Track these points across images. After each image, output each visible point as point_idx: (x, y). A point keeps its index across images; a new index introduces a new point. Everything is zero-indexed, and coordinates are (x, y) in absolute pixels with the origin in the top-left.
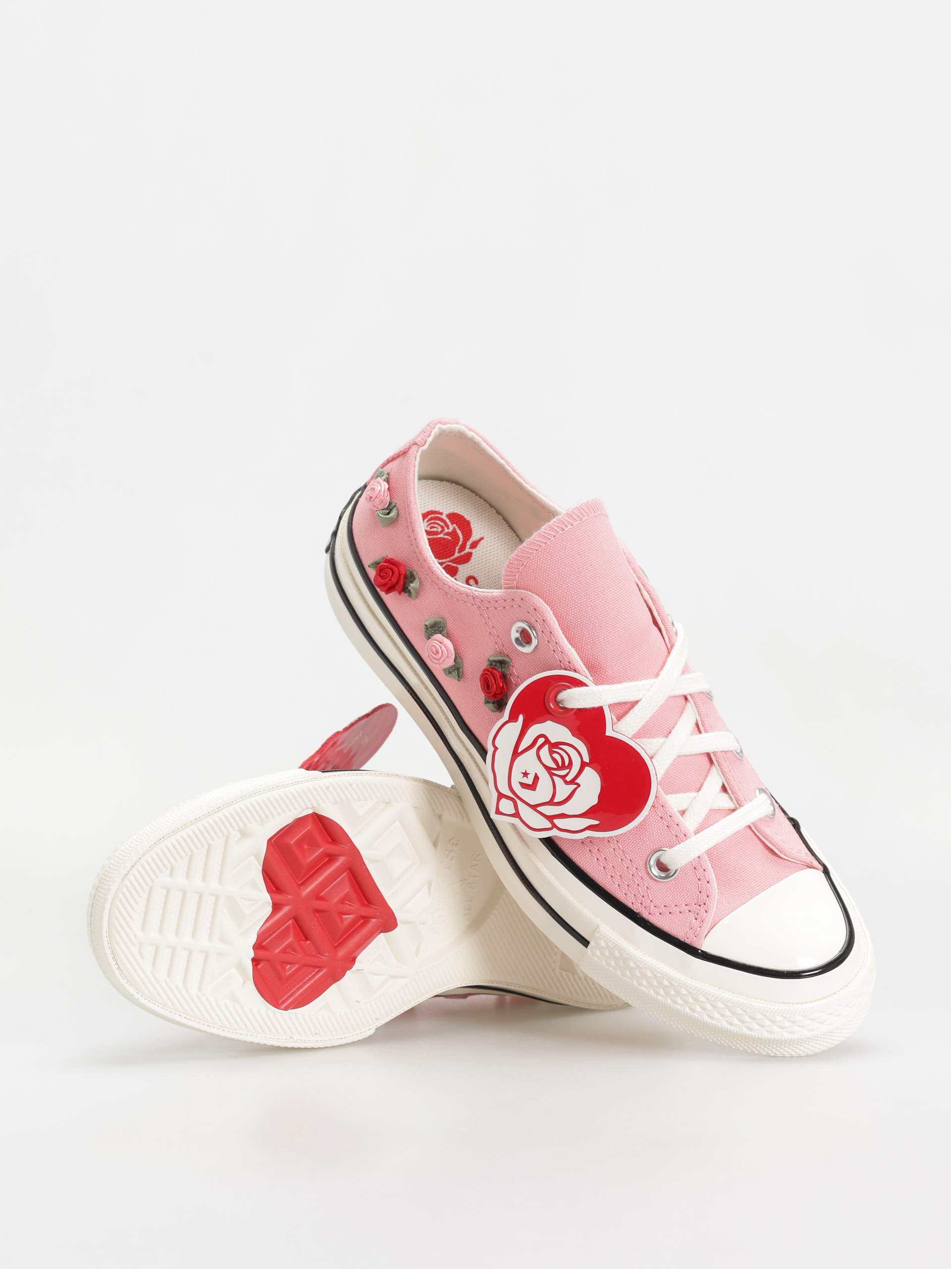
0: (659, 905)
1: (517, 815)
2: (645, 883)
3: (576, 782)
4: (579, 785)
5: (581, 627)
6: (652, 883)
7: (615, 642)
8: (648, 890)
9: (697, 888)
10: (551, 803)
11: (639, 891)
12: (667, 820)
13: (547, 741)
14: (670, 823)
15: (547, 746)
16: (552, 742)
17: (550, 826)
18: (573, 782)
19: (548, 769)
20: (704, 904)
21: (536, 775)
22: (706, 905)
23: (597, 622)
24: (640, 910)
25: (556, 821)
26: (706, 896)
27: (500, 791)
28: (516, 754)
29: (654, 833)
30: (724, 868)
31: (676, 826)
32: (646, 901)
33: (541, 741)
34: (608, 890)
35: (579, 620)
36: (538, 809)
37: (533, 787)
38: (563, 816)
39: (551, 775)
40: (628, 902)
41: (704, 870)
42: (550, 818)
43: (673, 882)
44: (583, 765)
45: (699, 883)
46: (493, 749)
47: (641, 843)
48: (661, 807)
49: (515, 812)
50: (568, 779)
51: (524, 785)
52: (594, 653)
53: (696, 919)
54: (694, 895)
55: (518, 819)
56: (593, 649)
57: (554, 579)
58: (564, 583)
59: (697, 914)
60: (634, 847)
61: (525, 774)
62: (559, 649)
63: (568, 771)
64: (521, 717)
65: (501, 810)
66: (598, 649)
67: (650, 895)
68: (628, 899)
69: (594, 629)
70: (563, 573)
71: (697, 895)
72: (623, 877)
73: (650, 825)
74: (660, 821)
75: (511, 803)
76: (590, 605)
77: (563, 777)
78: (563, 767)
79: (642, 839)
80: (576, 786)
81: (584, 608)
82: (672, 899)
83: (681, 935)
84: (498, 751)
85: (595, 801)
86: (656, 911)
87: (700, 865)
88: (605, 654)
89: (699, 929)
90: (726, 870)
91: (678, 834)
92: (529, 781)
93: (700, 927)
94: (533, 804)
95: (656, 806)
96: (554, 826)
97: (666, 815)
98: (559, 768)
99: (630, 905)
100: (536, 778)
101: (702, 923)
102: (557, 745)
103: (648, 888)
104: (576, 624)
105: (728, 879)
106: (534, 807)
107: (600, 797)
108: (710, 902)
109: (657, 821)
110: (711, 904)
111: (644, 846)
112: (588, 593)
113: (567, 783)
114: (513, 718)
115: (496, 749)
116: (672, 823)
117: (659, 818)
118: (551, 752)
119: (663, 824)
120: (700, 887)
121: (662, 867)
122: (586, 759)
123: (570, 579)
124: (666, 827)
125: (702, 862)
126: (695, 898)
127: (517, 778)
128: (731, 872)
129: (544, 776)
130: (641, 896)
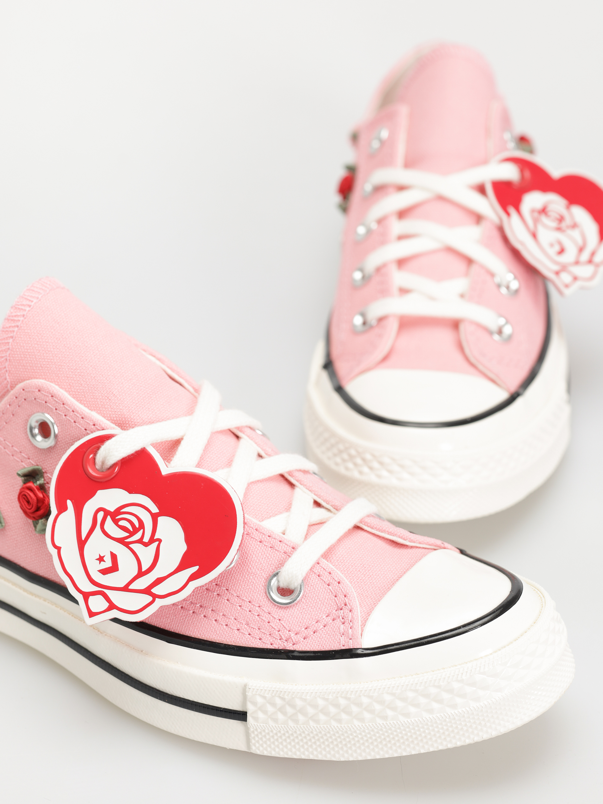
0: (300, 630)
1: (112, 606)
2: (275, 616)
3: (155, 538)
4: (160, 541)
5: (90, 391)
6: (282, 612)
7: (131, 390)
8: (281, 621)
9: (331, 593)
10: (141, 574)
11: (273, 627)
12: (267, 541)
13: (107, 513)
14: (272, 542)
15: (109, 517)
16: (112, 510)
17: (150, 599)
18: (152, 540)
19: (121, 541)
20: (346, 605)
21: (111, 553)
22: (348, 604)
23: (104, 379)
24: (282, 645)
25: (155, 590)
26: (344, 597)
27: (83, 590)
28: (82, 544)
29: (260, 560)
30: (351, 570)
31: (279, 543)
32: (284, 633)
33: (101, 515)
34: (241, 645)
35: (86, 386)
36: (130, 587)
37: (114, 568)
38: (159, 581)
39: (127, 545)
40: (266, 644)
41: (330, 573)
42: (147, 591)
43: (303, 600)
44: (155, 517)
45: (330, 587)
46: (56, 550)
47: (251, 578)
48: (255, 531)
49: (108, 604)
50: (146, 539)
51: (104, 572)
52: (115, 410)
53: (343, 623)
54: (331, 602)
55: (115, 610)
56: (112, 407)
57: (43, 357)
58: (53, 357)
59: (343, 619)
60: (246, 585)
61: (101, 559)
62: (78, 415)
63: (141, 532)
64: (69, 503)
65: (93, 611)
66: (117, 404)
67: (285, 625)
68: (265, 642)
69: (104, 386)
70: (48, 347)
71: (333, 601)
72: (250, 622)
73: (252, 554)
74: (261, 545)
75: (100, 597)
76: (89, 366)
77: (140, 541)
78: (136, 531)
79: (251, 572)
80: (158, 542)
81: (85, 371)
82: (309, 617)
83: (335, 646)
84: (62, 550)
85: (183, 548)
86: (300, 638)
87: (322, 569)
88: (126, 406)
89: (350, 631)
90: (354, 570)
91: (285, 550)
92: (108, 563)
93: (351, 628)
94: (122, 585)
95: (250, 532)
96: (155, 596)
97: (264, 536)
98: (132, 534)
99: (269, 647)
100: (114, 557)
101: (351, 623)
102: (118, 511)
103: (280, 620)
104: (85, 391)
105: (360, 578)
106: (126, 589)
107: (188, 540)
108: (350, 599)
109: (257, 547)
110: (352, 601)
111: (256, 579)
112: (83, 355)
113: (146, 545)
114: (62, 508)
115: (59, 549)
116: (274, 541)
117: (259, 543)
118: (116, 522)
119: (265, 547)
120: (333, 592)
121: (285, 592)
122: (155, 509)
123: (58, 350)
124: (270, 549)
125: (323, 566)
126: (332, 604)
127: (94, 567)
128: (361, 570)
129: (121, 551)
130: (277, 632)
